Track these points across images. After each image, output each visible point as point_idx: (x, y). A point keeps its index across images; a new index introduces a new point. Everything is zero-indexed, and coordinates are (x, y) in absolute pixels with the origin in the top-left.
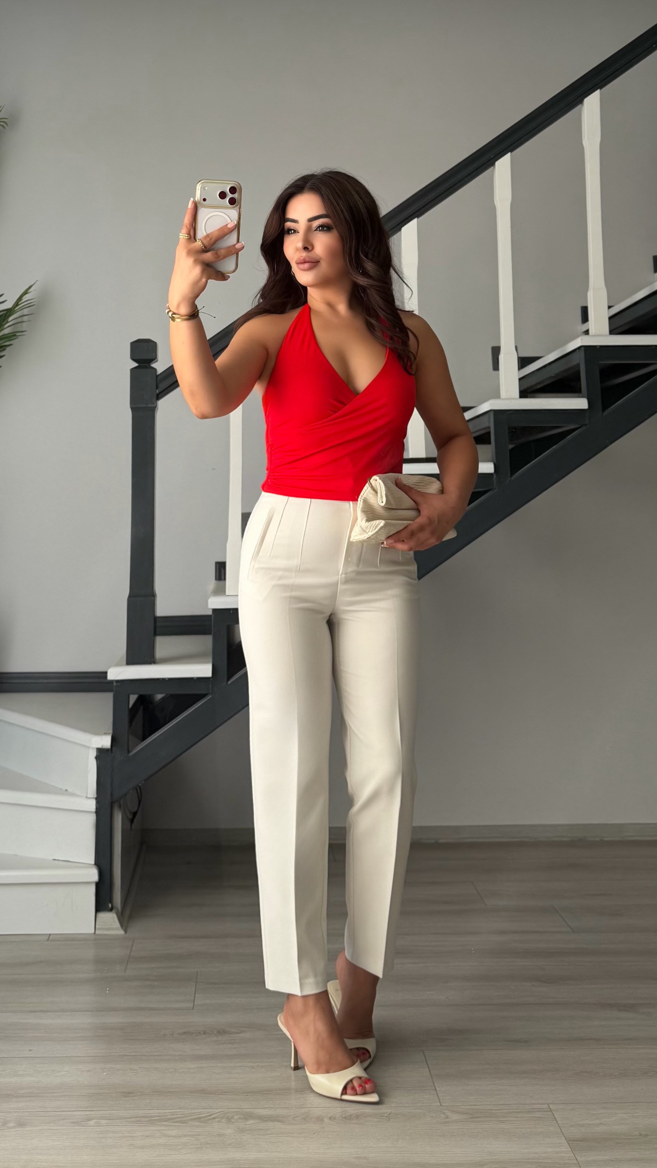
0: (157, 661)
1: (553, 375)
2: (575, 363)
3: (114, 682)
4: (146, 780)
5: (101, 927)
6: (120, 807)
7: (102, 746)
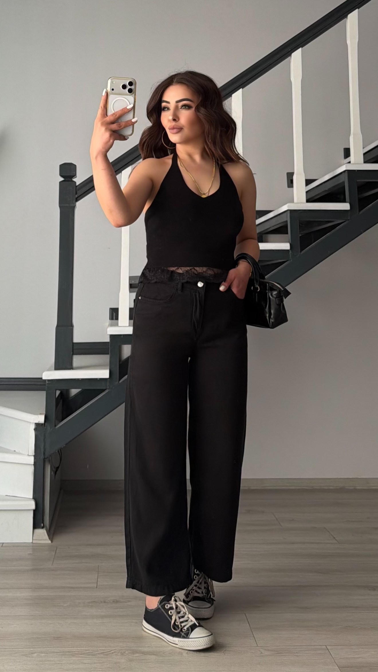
0: (74, 368)
1: (327, 189)
2: (341, 181)
3: (47, 381)
4: (66, 444)
5: (36, 538)
6: (49, 461)
7: (39, 422)
